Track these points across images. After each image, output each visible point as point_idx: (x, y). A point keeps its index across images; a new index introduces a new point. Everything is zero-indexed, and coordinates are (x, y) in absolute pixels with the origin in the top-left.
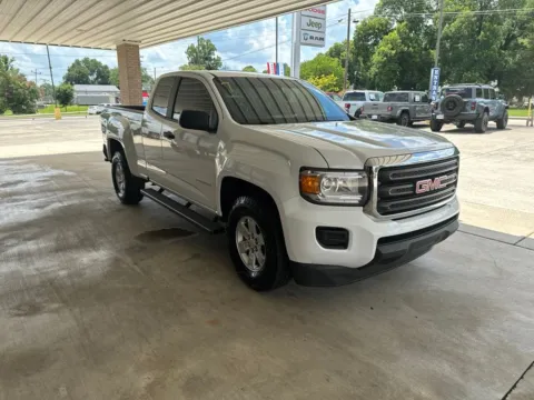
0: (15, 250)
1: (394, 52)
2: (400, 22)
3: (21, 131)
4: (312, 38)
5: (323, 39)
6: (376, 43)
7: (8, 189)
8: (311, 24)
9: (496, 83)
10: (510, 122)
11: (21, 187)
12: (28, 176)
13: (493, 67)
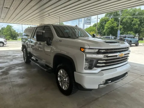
0: (18, 68)
1: (110, 26)
2: (112, 18)
3: (14, 44)
4: (87, 22)
5: (90, 23)
6: (105, 24)
7: (14, 57)
8: (87, 19)
9: (138, 34)
10: (139, 44)
11: (17, 56)
12: (18, 54)
13: (137, 30)
